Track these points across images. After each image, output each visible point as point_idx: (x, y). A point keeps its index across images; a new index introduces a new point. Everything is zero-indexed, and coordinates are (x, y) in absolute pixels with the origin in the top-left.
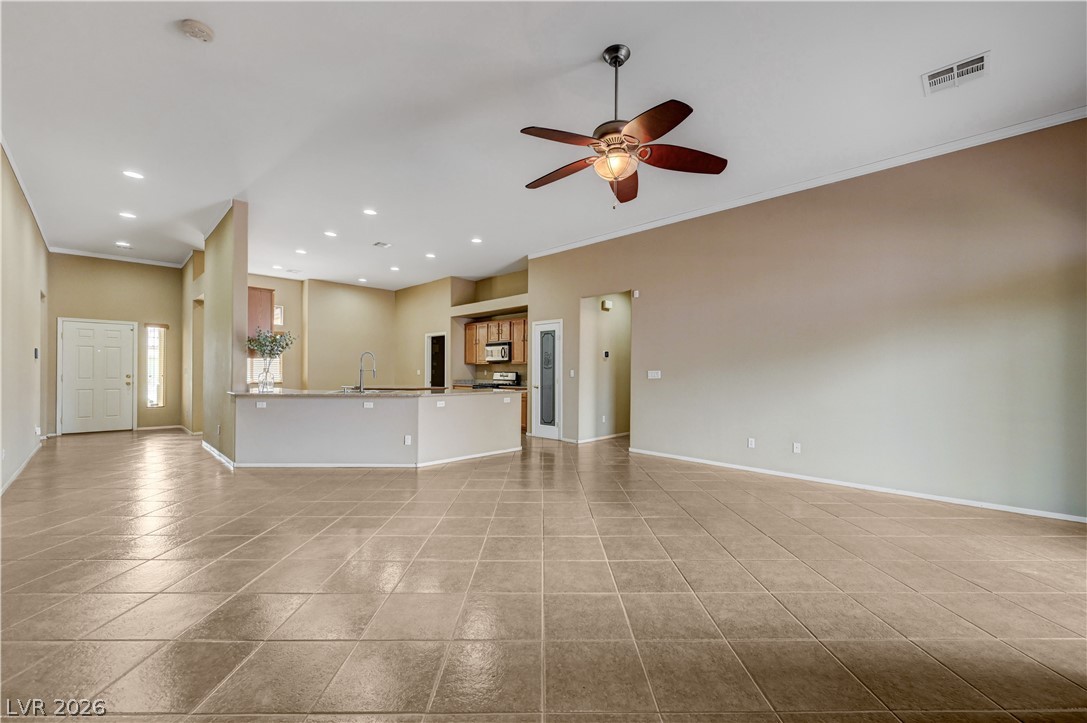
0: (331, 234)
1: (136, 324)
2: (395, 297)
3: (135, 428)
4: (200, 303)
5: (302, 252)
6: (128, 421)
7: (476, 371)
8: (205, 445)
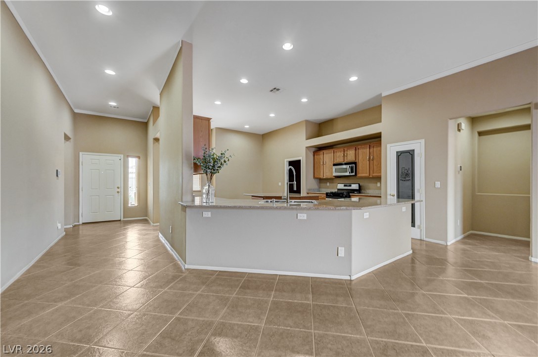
0: (244, 81)
1: (122, 156)
2: (262, 138)
3: (122, 219)
4: (157, 140)
5: (218, 103)
6: (118, 215)
7: (320, 183)
8: (160, 235)
